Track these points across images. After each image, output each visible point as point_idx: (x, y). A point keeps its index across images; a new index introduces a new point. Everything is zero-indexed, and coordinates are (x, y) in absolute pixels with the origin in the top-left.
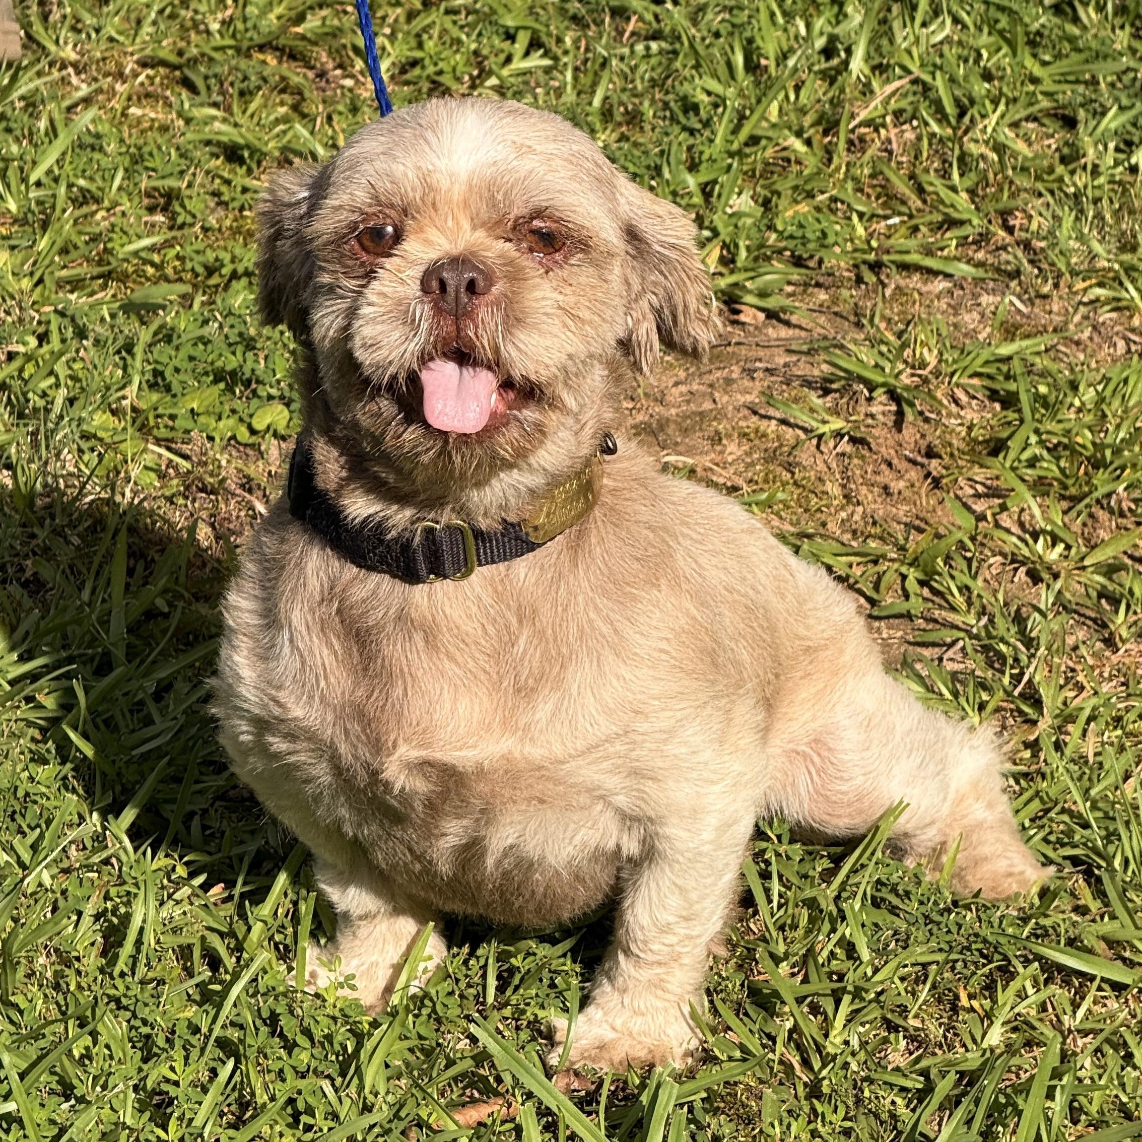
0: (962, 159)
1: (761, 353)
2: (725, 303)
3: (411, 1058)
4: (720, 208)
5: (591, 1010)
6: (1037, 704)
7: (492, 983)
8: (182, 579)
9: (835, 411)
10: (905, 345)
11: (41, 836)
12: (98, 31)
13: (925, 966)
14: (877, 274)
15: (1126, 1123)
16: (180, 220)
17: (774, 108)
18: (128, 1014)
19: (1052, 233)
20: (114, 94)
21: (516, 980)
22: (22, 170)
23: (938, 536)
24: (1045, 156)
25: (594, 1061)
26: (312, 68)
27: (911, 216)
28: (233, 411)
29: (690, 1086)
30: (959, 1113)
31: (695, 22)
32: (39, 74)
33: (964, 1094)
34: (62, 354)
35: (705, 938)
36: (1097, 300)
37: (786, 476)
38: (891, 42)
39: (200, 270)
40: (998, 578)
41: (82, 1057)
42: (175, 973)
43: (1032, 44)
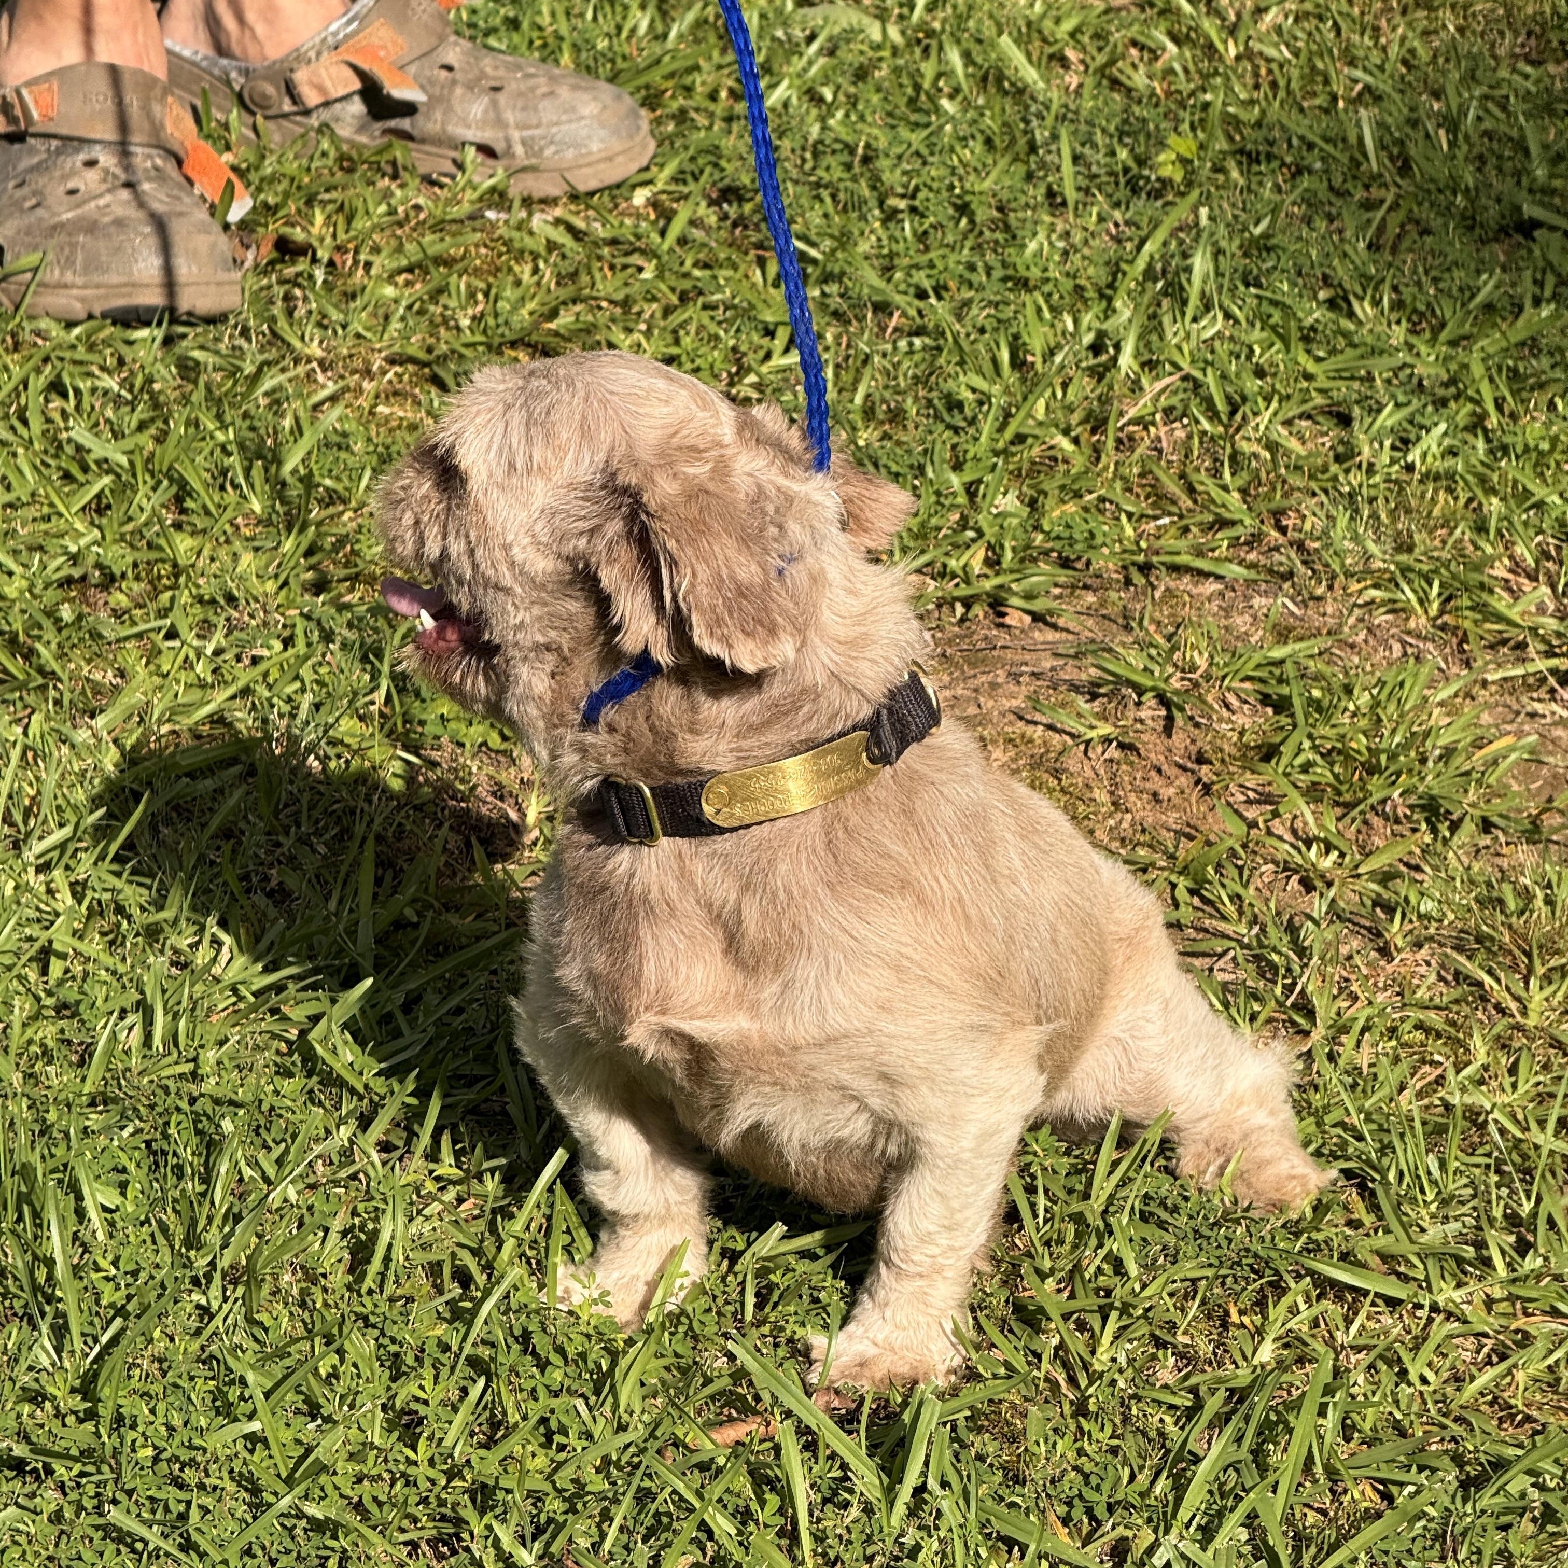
0: (1233, 458)
1: (1027, 657)
2: (990, 605)
3: (667, 1376)
4: (985, 506)
5: (851, 1327)
6: (1310, 1014)
7: (750, 1300)
8: (432, 889)
9: (1103, 716)
10: (1174, 648)
11: (287, 1151)
12: (344, 327)
13: (1194, 1281)
14: (1147, 576)
15: (1400, 1441)
17: (1041, 405)
18: (376, 1333)
19: (1325, 533)
20: (361, 391)
21: (775, 1297)
22: (266, 469)
23: (1209, 843)
24: (1318, 454)
25: (854, 1378)
27: (1181, 517)
29: (954, 1404)
30: (1229, 1430)
31: (959, 318)
32: (283, 370)
33: (1234, 1411)
34: (307, 658)
35: (970, 1250)
36: (1372, 602)
37: (1053, 783)
38: (1161, 338)
40: (1270, 886)
41: (329, 1376)
42: (424, 1291)
43: (1306, 339)
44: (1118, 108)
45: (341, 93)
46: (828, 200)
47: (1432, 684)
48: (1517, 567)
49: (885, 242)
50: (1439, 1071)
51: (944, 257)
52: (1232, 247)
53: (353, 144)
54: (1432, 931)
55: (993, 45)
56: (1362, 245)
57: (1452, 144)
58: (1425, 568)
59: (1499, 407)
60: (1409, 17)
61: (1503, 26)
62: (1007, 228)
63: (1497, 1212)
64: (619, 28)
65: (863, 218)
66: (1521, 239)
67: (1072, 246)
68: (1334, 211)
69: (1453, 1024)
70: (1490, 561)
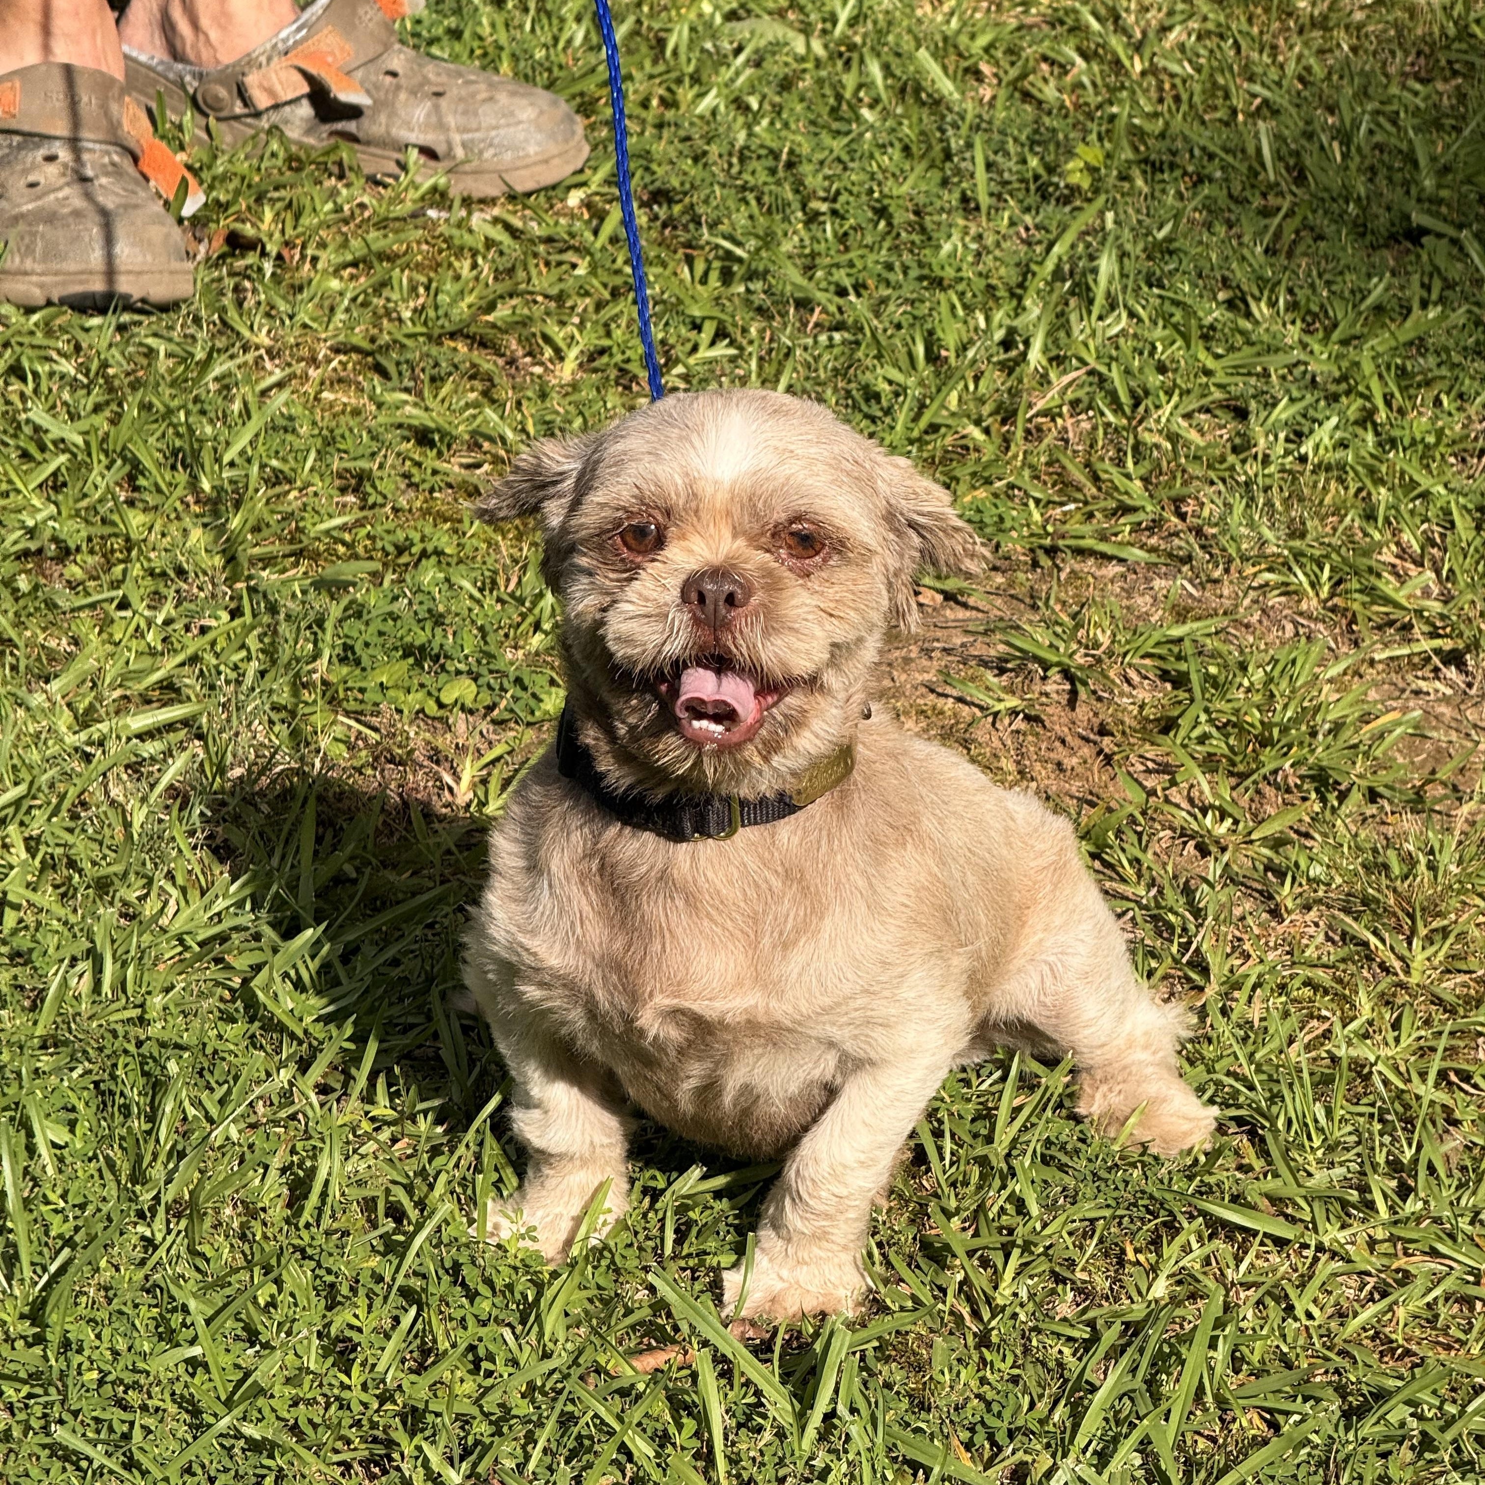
0: (1136, 448)
1: (939, 634)
3: (589, 1307)
6: (1205, 971)
7: (670, 1236)
8: (370, 846)
9: (1010, 690)
10: (1079, 626)
11: (229, 1092)
12: (291, 317)
13: (1093, 1221)
14: (1053, 559)
15: (1286, 1372)
16: (371, 501)
17: (954, 397)
18: (313, 1264)
19: (1222, 519)
20: (307, 378)
21: (694, 1233)
22: (215, 450)
23: (1110, 810)
24: (1216, 445)
26: (502, 355)
27: (1086, 503)
28: (422, 686)
29: (863, 1334)
30: (1124, 1361)
31: (877, 315)
32: (232, 357)
33: (1129, 1344)
34: (253, 628)
36: (1267, 584)
37: (962, 752)
38: (1069, 334)
39: (390, 549)
40: (1167, 851)
41: (268, 1305)
42: (359, 1225)
43: (1205, 337)
44: (1030, 118)
45: (290, 96)
46: (753, 203)
47: (1322, 663)
48: (1403, 553)
49: (807, 242)
50: (1326, 1026)
51: (862, 257)
52: (1136, 249)
53: (301, 145)
54: (1321, 893)
55: (911, 57)
56: (1259, 249)
57: (1345, 156)
58: (1317, 553)
59: (1388, 404)
60: (1305, 36)
61: (1394, 46)
62: (923, 230)
63: (1381, 1158)
64: (556, 40)
65: (786, 219)
66: (1410, 245)
67: (985, 247)
68: (1233, 217)
69: (1340, 981)
70: (1379, 547)
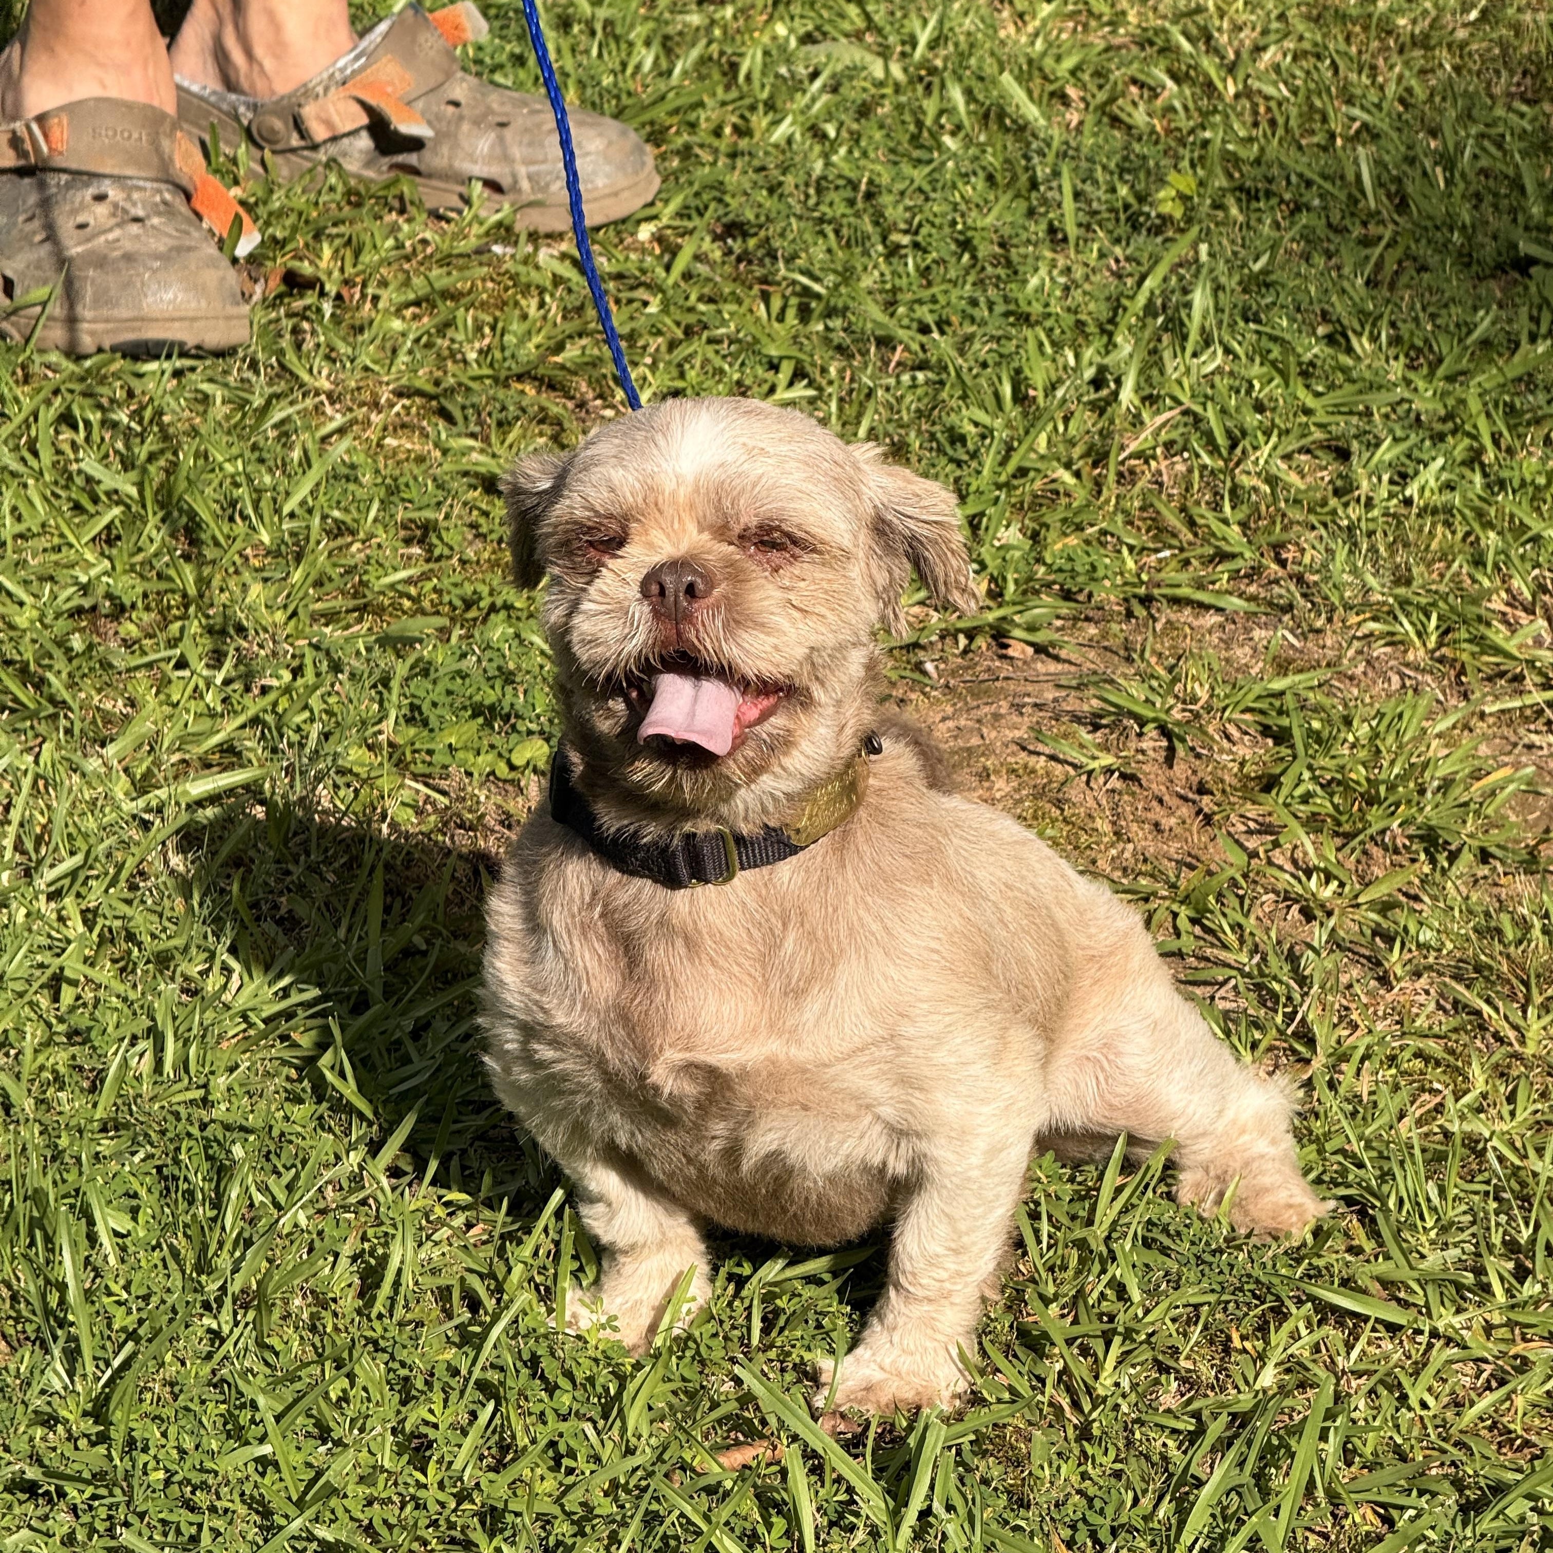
0: (1233, 492)
1: (1030, 688)
2: (993, 637)
3: (674, 1400)
4: (988, 539)
6: (1311, 1042)
7: (757, 1325)
8: (440, 917)
9: (1105, 747)
10: (1176, 680)
11: (297, 1177)
12: (352, 361)
13: (1197, 1307)
14: (1148, 608)
15: (1400, 1465)
16: (437, 552)
17: (1042, 439)
18: (386, 1356)
19: (1325, 566)
20: (369, 423)
21: (781, 1322)
22: (275, 500)
23: (1210, 873)
24: (1317, 488)
25: (860, 1402)
26: (572, 398)
27: (1182, 550)
28: (492, 747)
29: (959, 1428)
30: (1231, 1454)
31: (962, 352)
32: (292, 403)
33: (1236, 1436)
34: (316, 687)
36: (1371, 634)
37: (1056, 812)
38: (1162, 372)
39: (458, 603)
40: (1270, 916)
41: (339, 1399)
42: (434, 1315)
43: (1305, 374)
44: (1118, 145)
45: (348, 128)
46: (831, 236)
47: (1430, 716)
48: (1514, 600)
49: (888, 277)
50: (1438, 1099)
51: (946, 292)
52: (1232, 283)
53: (360, 179)
54: (1431, 960)
55: (994, 82)
56: (1360, 281)
57: (1448, 182)
58: (1423, 601)
59: (1496, 442)
60: (1406, 56)
61: (1499, 65)
62: (1009, 264)
63: (1496, 1239)
64: (624, 65)
65: (866, 253)
66: (1517, 276)
67: (1073, 281)
68: (1332, 248)
69: (1452, 1052)
70: (1487, 594)
